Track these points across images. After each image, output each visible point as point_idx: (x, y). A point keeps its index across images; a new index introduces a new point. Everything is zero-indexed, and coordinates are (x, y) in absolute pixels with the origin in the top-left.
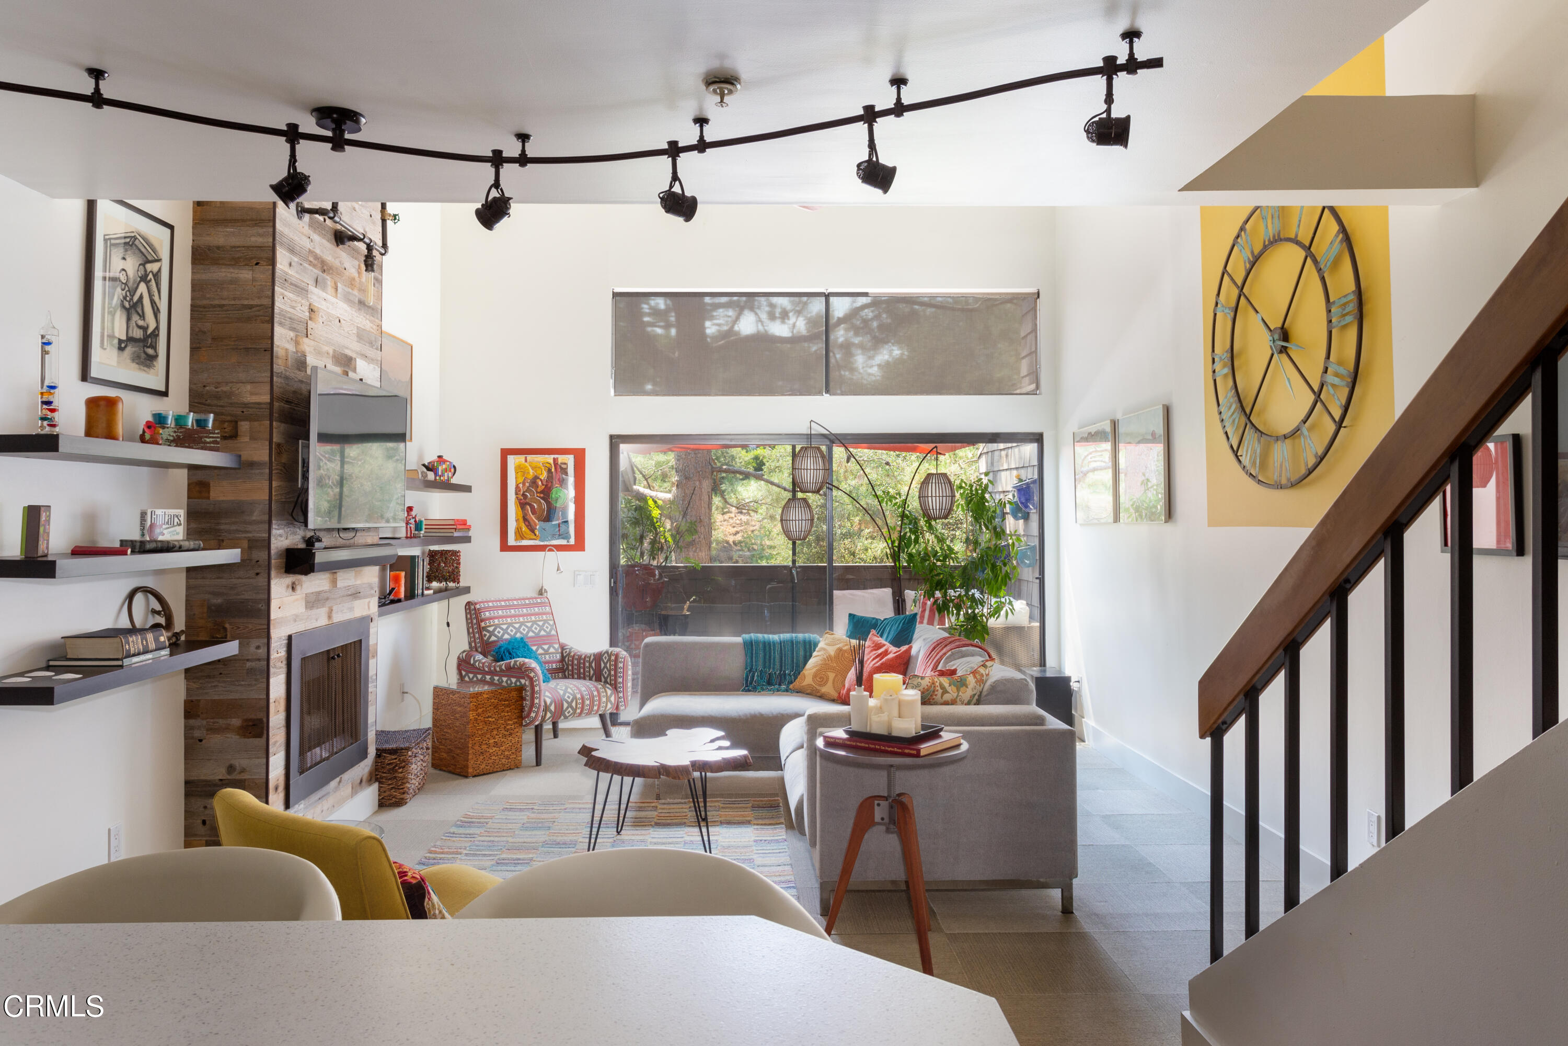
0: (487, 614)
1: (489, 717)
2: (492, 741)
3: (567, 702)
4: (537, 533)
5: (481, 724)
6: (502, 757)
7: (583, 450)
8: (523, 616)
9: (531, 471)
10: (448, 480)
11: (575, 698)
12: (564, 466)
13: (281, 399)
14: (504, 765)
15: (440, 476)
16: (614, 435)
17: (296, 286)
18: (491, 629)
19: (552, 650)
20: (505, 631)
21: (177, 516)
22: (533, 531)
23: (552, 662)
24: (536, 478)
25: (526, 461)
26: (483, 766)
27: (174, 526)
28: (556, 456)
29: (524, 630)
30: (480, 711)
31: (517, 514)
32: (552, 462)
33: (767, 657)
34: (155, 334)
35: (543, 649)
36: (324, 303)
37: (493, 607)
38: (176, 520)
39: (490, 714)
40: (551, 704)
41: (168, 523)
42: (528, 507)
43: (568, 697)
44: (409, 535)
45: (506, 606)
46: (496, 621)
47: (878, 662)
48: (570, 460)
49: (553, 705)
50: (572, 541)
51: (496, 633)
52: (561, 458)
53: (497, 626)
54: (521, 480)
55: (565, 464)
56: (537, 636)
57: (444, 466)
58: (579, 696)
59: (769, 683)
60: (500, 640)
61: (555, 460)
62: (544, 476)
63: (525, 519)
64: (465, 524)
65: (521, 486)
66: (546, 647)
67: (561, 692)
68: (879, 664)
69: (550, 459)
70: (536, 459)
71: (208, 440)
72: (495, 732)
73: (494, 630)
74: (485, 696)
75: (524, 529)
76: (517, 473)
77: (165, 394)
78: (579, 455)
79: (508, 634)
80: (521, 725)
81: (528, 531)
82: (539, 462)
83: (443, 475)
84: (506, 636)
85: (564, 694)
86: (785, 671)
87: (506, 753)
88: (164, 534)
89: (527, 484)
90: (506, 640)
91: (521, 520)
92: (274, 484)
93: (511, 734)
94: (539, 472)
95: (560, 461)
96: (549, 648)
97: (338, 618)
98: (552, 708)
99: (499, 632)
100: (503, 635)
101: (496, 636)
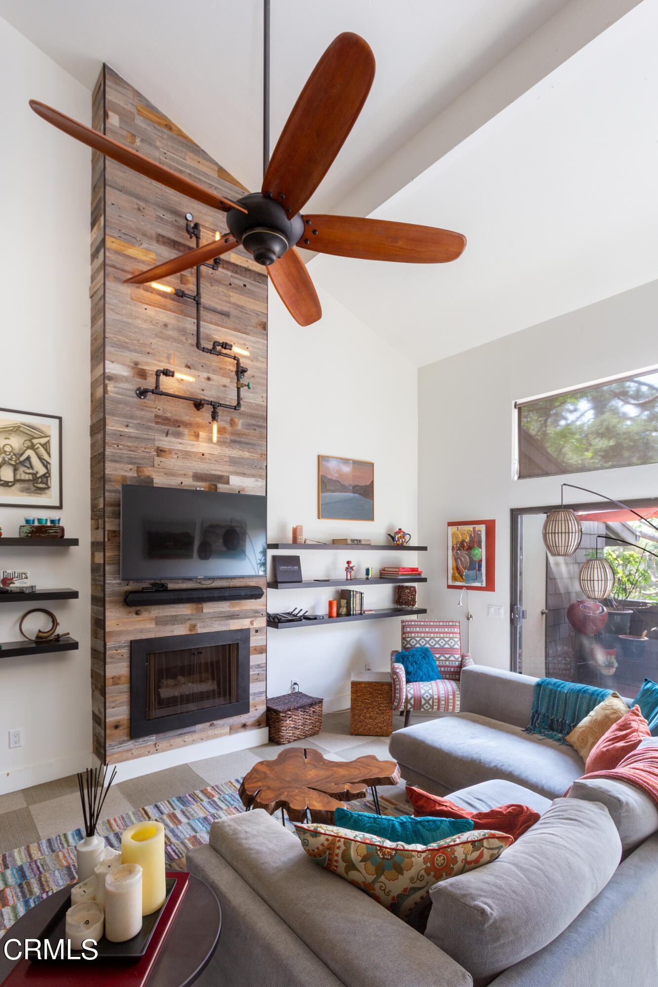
0: (408, 629)
1: (365, 699)
2: (368, 715)
3: (425, 699)
4: (464, 578)
5: (359, 703)
6: (376, 726)
7: (493, 522)
8: (443, 633)
9: (461, 537)
10: (402, 544)
11: (432, 698)
12: (479, 533)
13: (112, 505)
14: (377, 732)
15: (397, 541)
16: (514, 509)
17: (137, 438)
18: (408, 639)
19: (452, 658)
20: (418, 642)
21: (24, 574)
22: (461, 576)
23: (451, 667)
24: (463, 541)
25: (458, 530)
26: (362, 730)
27: (22, 579)
28: (474, 526)
29: (432, 643)
30: (359, 694)
31: (453, 564)
32: (472, 529)
33: (551, 704)
34: (47, 476)
35: (445, 657)
36: (180, 445)
37: (415, 625)
38: (24, 576)
39: (366, 698)
40: (411, 699)
41: (17, 577)
42: (459, 560)
43: (427, 696)
44: (349, 578)
45: (424, 625)
46: (413, 635)
47: (609, 745)
48: (482, 528)
49: (413, 700)
50: (484, 585)
51: (411, 642)
52: (478, 527)
53: (413, 638)
54: (455, 543)
55: (480, 531)
56: (442, 648)
57: (399, 535)
58: (436, 697)
59: (551, 728)
60: (413, 647)
61: (474, 528)
62: (467, 540)
63: (457, 569)
64: (417, 571)
65: (455, 546)
66: (447, 656)
67: (423, 692)
68: (611, 746)
69: (470, 528)
70: (464, 528)
71: (51, 531)
72: (370, 710)
73: (410, 640)
74: (363, 685)
75: (457, 575)
76: (453, 538)
77: (60, 507)
78: (490, 526)
79: (420, 644)
80: (391, 708)
81: (459, 576)
82: (465, 530)
83: (399, 540)
84: (418, 645)
85: (425, 693)
86: (565, 721)
87: (380, 725)
88: (14, 583)
89: (458, 545)
90: (417, 648)
91: (455, 569)
92: (107, 554)
93: (383, 713)
94: (465, 537)
95: (477, 529)
96: (450, 657)
97: (200, 630)
98: (412, 701)
99: (413, 642)
100: (416, 644)
101: (410, 644)
